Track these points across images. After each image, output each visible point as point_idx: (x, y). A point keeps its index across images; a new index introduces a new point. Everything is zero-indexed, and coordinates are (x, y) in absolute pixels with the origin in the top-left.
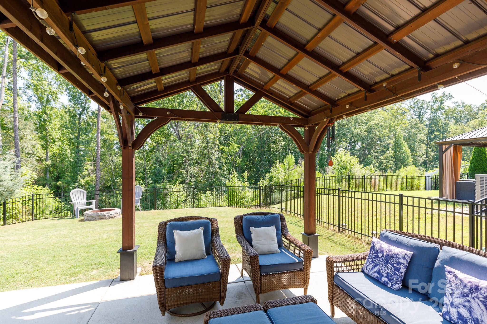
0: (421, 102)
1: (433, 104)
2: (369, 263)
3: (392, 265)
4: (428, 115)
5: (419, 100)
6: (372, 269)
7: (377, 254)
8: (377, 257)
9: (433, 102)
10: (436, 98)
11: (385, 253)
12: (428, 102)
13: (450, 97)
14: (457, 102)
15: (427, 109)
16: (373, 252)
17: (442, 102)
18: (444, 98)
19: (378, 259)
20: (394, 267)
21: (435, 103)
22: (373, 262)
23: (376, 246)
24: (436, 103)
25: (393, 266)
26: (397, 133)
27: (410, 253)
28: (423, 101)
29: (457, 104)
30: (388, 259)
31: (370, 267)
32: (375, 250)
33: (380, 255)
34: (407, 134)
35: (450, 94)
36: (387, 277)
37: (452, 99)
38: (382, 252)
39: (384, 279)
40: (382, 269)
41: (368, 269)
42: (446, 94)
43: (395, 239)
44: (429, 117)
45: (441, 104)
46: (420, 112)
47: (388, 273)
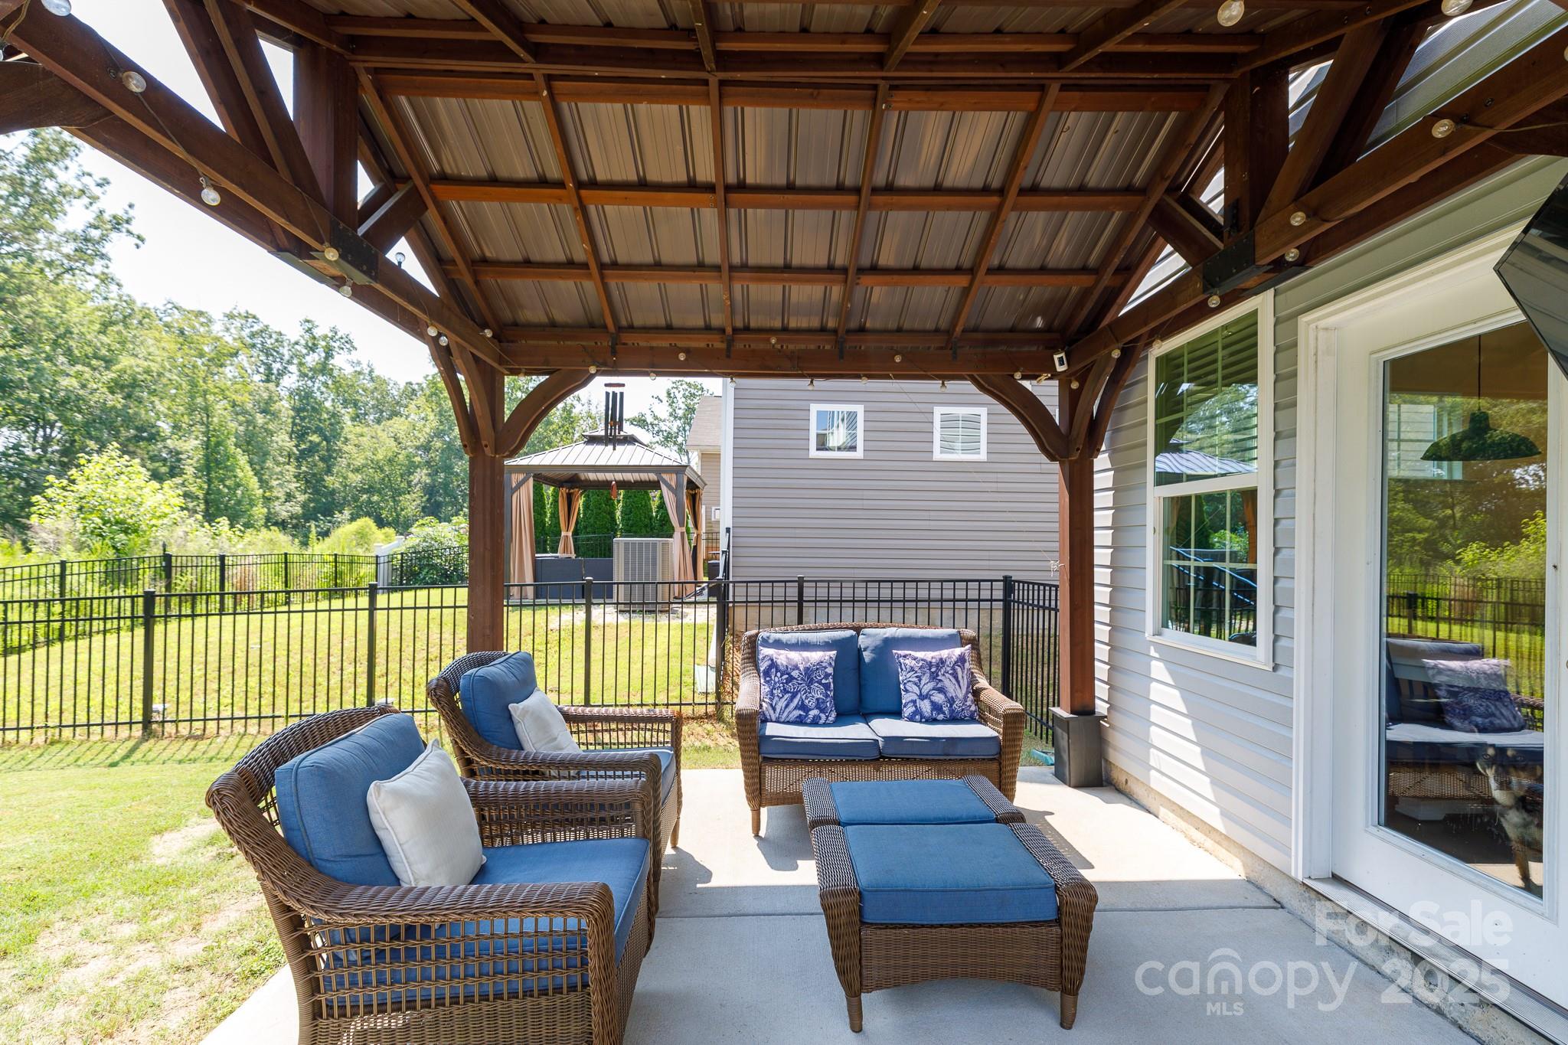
0: (274, 336)
1: (304, 351)
2: (776, 699)
3: (819, 682)
4: (291, 381)
5: (267, 326)
6: (787, 706)
7: (788, 674)
8: (791, 678)
9: (306, 346)
10: (314, 338)
11: (802, 668)
12: (293, 341)
13: (348, 346)
14: (359, 363)
15: (289, 362)
16: (779, 674)
17: (329, 353)
18: (334, 344)
19: (795, 681)
20: (823, 685)
21: (312, 348)
22: (785, 691)
23: (779, 662)
24: (314, 352)
25: (821, 683)
26: (215, 420)
27: (833, 653)
28: (280, 334)
29: (358, 369)
30: (809, 675)
31: (782, 704)
32: (782, 668)
33: (795, 674)
34: (242, 428)
35: (351, 337)
36: (818, 707)
37: (353, 352)
38: (796, 667)
39: (814, 712)
40: (807, 698)
41: (778, 710)
42: (339, 334)
43: (794, 641)
44: (294, 386)
45: (326, 358)
46: (269, 368)
47: (818, 699)
